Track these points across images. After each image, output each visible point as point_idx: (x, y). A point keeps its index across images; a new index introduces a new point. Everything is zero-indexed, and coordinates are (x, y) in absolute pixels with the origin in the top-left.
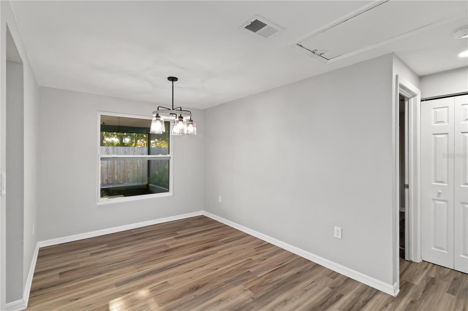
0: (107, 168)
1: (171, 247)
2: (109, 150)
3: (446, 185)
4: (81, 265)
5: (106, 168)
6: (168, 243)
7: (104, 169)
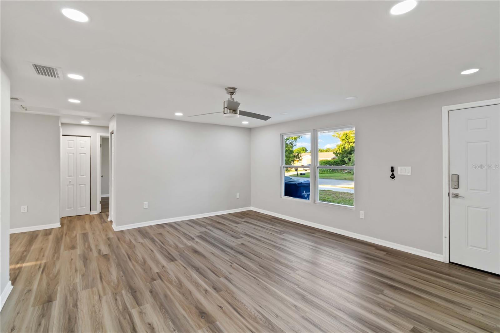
3: (73, 177)
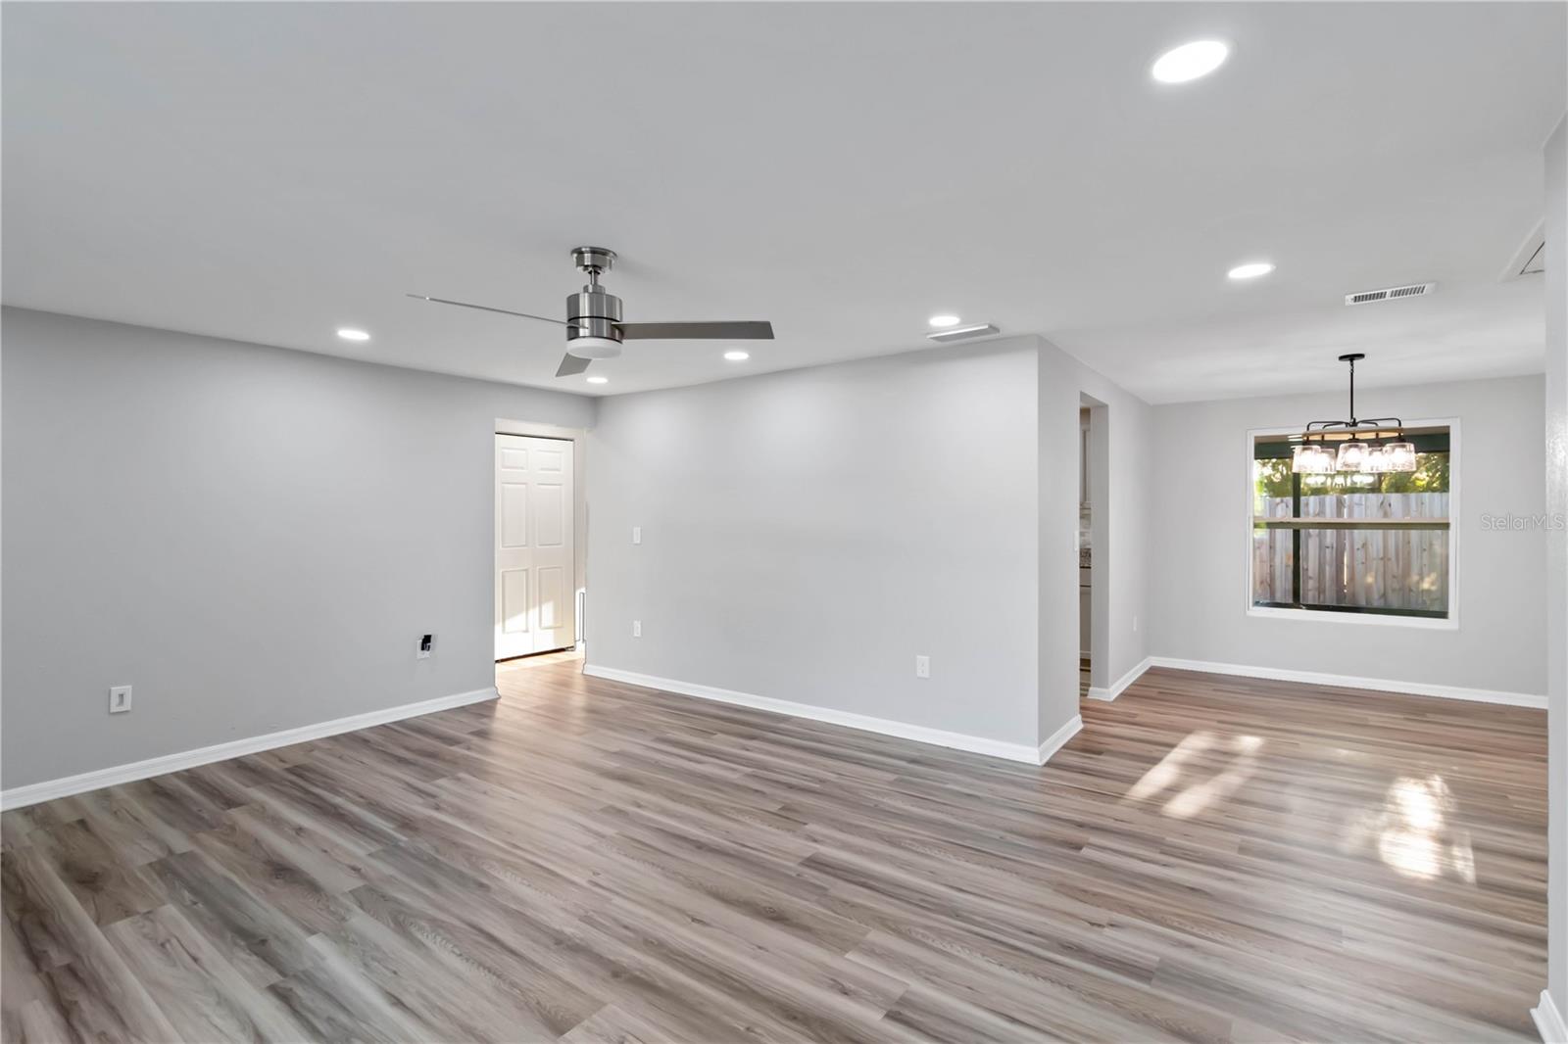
0: (1385, 559)
1: (1371, 723)
2: (1390, 505)
4: (1192, 694)
5: (1382, 559)
6: (1370, 718)
7: (1375, 562)
